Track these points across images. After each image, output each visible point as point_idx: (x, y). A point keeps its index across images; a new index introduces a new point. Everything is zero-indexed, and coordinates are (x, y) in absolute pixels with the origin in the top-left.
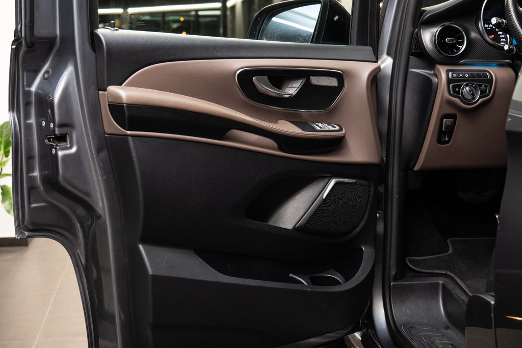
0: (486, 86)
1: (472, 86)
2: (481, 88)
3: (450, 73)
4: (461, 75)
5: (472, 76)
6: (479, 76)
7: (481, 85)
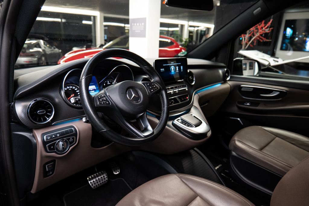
0: (73, 138)
1: (63, 141)
2: (70, 140)
3: (45, 137)
4: (53, 136)
5: (62, 134)
6: (67, 132)
7: (70, 139)
